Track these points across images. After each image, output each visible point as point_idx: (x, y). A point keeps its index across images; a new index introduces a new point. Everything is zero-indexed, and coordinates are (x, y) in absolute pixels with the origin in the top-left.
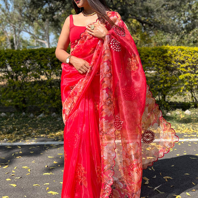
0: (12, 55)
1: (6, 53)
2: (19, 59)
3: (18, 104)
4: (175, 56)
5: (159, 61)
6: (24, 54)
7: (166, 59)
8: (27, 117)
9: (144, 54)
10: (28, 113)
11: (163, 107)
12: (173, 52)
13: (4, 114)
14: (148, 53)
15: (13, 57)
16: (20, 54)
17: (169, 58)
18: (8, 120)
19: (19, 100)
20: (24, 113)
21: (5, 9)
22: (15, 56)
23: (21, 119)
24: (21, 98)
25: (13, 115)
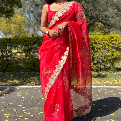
0: (27, 40)
1: (24, 39)
2: (31, 42)
3: (30, 67)
4: (118, 40)
5: (109, 43)
6: (33, 39)
7: (113, 42)
8: (35, 74)
9: (100, 39)
10: (36, 72)
11: (111, 70)
12: (117, 38)
13: (23, 72)
14: (103, 39)
15: (27, 41)
16: (31, 39)
17: (115, 41)
18: (25, 75)
19: (31, 64)
20: (33, 72)
21: (29, 18)
22: (29, 40)
23: (32, 75)
24: (32, 63)
25: (27, 73)
